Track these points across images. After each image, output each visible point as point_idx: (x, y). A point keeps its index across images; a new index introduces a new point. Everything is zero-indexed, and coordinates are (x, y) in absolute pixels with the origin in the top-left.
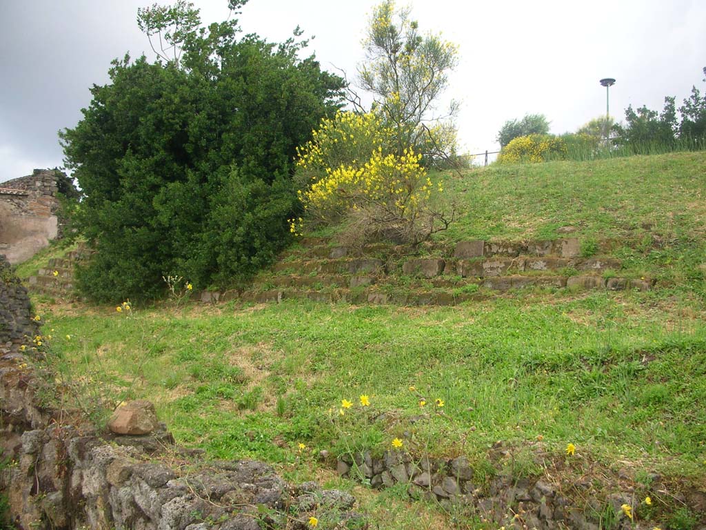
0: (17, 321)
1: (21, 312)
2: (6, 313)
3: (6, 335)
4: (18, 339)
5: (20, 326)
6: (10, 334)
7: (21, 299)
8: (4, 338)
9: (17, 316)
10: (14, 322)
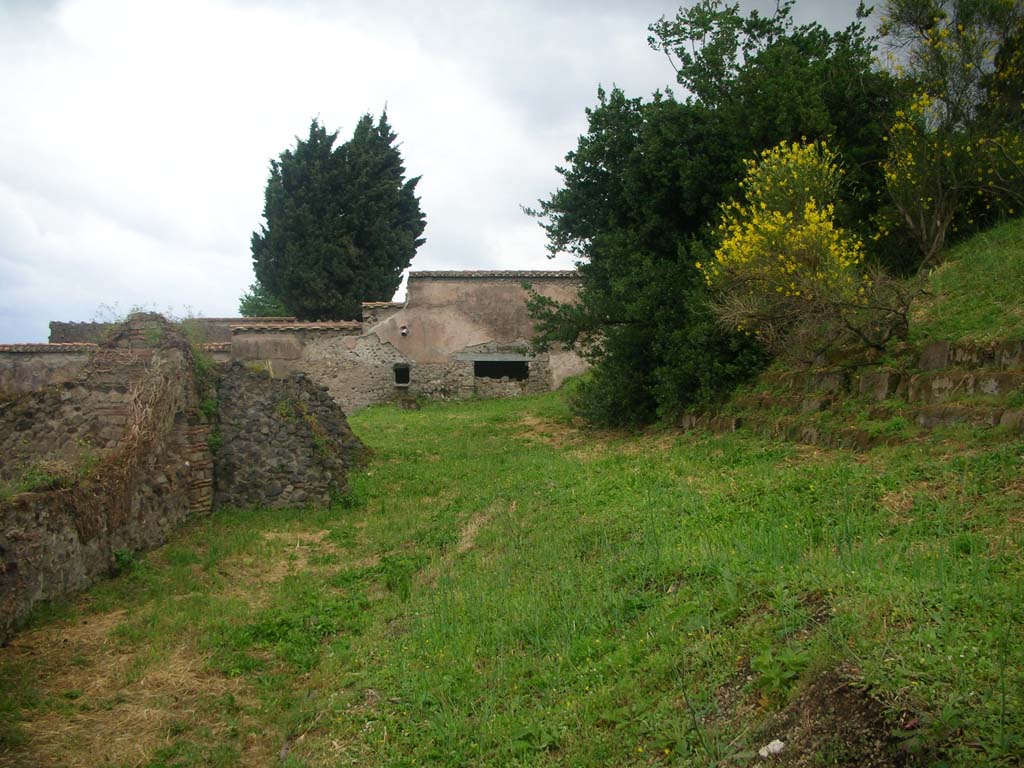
0: (298, 462)
1: (303, 452)
2: (284, 452)
3: (285, 478)
4: (300, 482)
5: (302, 468)
6: (290, 476)
7: (302, 437)
8: (284, 481)
9: (297, 456)
10: (295, 462)
